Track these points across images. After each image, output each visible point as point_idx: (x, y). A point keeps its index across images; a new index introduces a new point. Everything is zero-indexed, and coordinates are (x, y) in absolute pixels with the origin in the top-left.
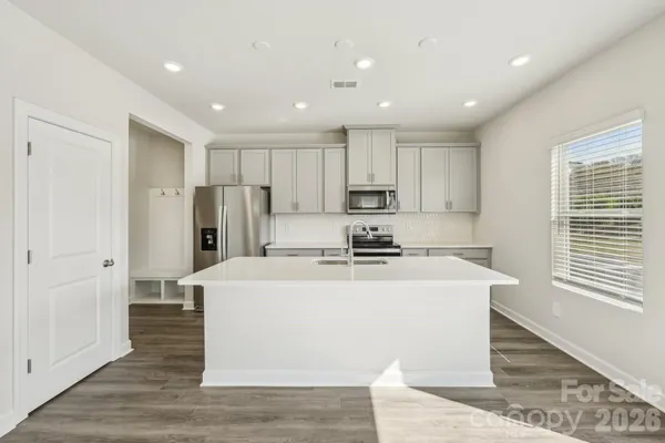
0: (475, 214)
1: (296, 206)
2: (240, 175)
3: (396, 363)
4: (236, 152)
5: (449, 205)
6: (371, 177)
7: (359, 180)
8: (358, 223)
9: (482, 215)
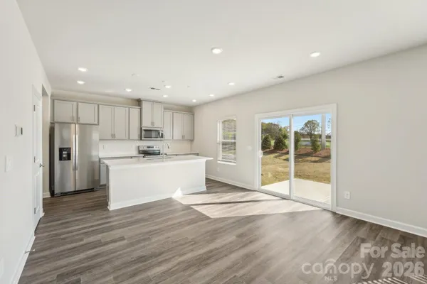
0: (192, 141)
1: (113, 136)
2: (78, 118)
3: (179, 189)
4: (75, 103)
5: (183, 137)
6: (153, 124)
7: (147, 124)
8: (144, 144)
9: (195, 141)
